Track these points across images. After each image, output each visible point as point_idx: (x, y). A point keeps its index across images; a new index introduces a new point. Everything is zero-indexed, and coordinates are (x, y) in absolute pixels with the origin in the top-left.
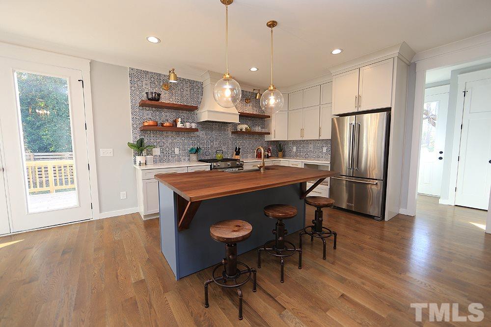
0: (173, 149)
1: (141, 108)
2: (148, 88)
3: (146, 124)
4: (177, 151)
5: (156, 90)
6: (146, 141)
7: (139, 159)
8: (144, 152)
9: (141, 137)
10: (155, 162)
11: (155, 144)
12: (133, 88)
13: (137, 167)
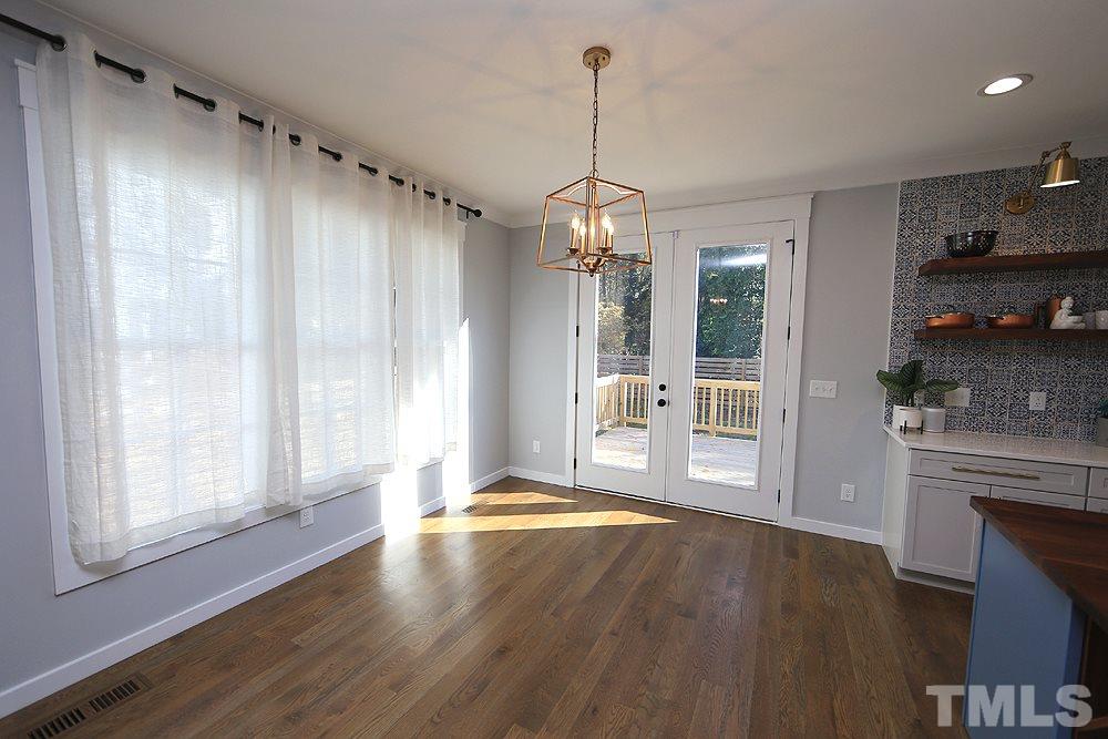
0: (1021, 395)
1: (923, 280)
2: (954, 223)
3: (936, 322)
4: (1037, 401)
5: (982, 222)
6: (926, 367)
7: (902, 415)
8: (918, 397)
9: (915, 357)
10: (949, 426)
11: (957, 376)
12: (907, 232)
13: (895, 435)
